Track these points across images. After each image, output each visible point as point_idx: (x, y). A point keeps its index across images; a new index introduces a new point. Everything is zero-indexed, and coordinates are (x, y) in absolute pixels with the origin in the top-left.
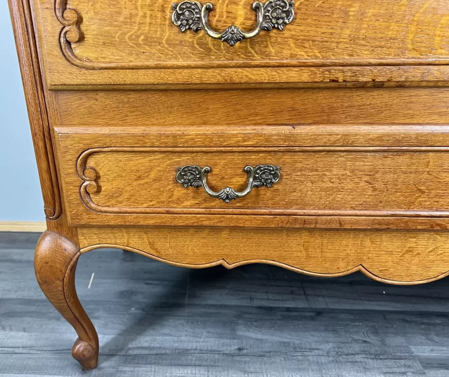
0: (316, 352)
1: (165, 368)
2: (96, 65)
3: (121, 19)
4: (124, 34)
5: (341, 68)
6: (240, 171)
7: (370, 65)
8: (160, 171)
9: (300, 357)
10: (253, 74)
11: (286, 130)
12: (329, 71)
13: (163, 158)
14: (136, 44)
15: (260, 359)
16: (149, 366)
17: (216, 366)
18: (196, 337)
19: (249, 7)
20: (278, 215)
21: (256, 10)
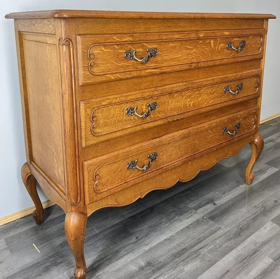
0: (163, 223)
2: (103, 134)
3: (111, 116)
4: (111, 121)
5: (170, 118)
6: (147, 158)
7: (176, 115)
8: (121, 167)
9: (159, 228)
10: (149, 125)
11: (158, 139)
12: (167, 119)
13: (123, 161)
14: (115, 123)
15: (147, 237)
17: (134, 250)
18: (116, 243)
19: (146, 105)
20: (158, 169)
21: (148, 106)
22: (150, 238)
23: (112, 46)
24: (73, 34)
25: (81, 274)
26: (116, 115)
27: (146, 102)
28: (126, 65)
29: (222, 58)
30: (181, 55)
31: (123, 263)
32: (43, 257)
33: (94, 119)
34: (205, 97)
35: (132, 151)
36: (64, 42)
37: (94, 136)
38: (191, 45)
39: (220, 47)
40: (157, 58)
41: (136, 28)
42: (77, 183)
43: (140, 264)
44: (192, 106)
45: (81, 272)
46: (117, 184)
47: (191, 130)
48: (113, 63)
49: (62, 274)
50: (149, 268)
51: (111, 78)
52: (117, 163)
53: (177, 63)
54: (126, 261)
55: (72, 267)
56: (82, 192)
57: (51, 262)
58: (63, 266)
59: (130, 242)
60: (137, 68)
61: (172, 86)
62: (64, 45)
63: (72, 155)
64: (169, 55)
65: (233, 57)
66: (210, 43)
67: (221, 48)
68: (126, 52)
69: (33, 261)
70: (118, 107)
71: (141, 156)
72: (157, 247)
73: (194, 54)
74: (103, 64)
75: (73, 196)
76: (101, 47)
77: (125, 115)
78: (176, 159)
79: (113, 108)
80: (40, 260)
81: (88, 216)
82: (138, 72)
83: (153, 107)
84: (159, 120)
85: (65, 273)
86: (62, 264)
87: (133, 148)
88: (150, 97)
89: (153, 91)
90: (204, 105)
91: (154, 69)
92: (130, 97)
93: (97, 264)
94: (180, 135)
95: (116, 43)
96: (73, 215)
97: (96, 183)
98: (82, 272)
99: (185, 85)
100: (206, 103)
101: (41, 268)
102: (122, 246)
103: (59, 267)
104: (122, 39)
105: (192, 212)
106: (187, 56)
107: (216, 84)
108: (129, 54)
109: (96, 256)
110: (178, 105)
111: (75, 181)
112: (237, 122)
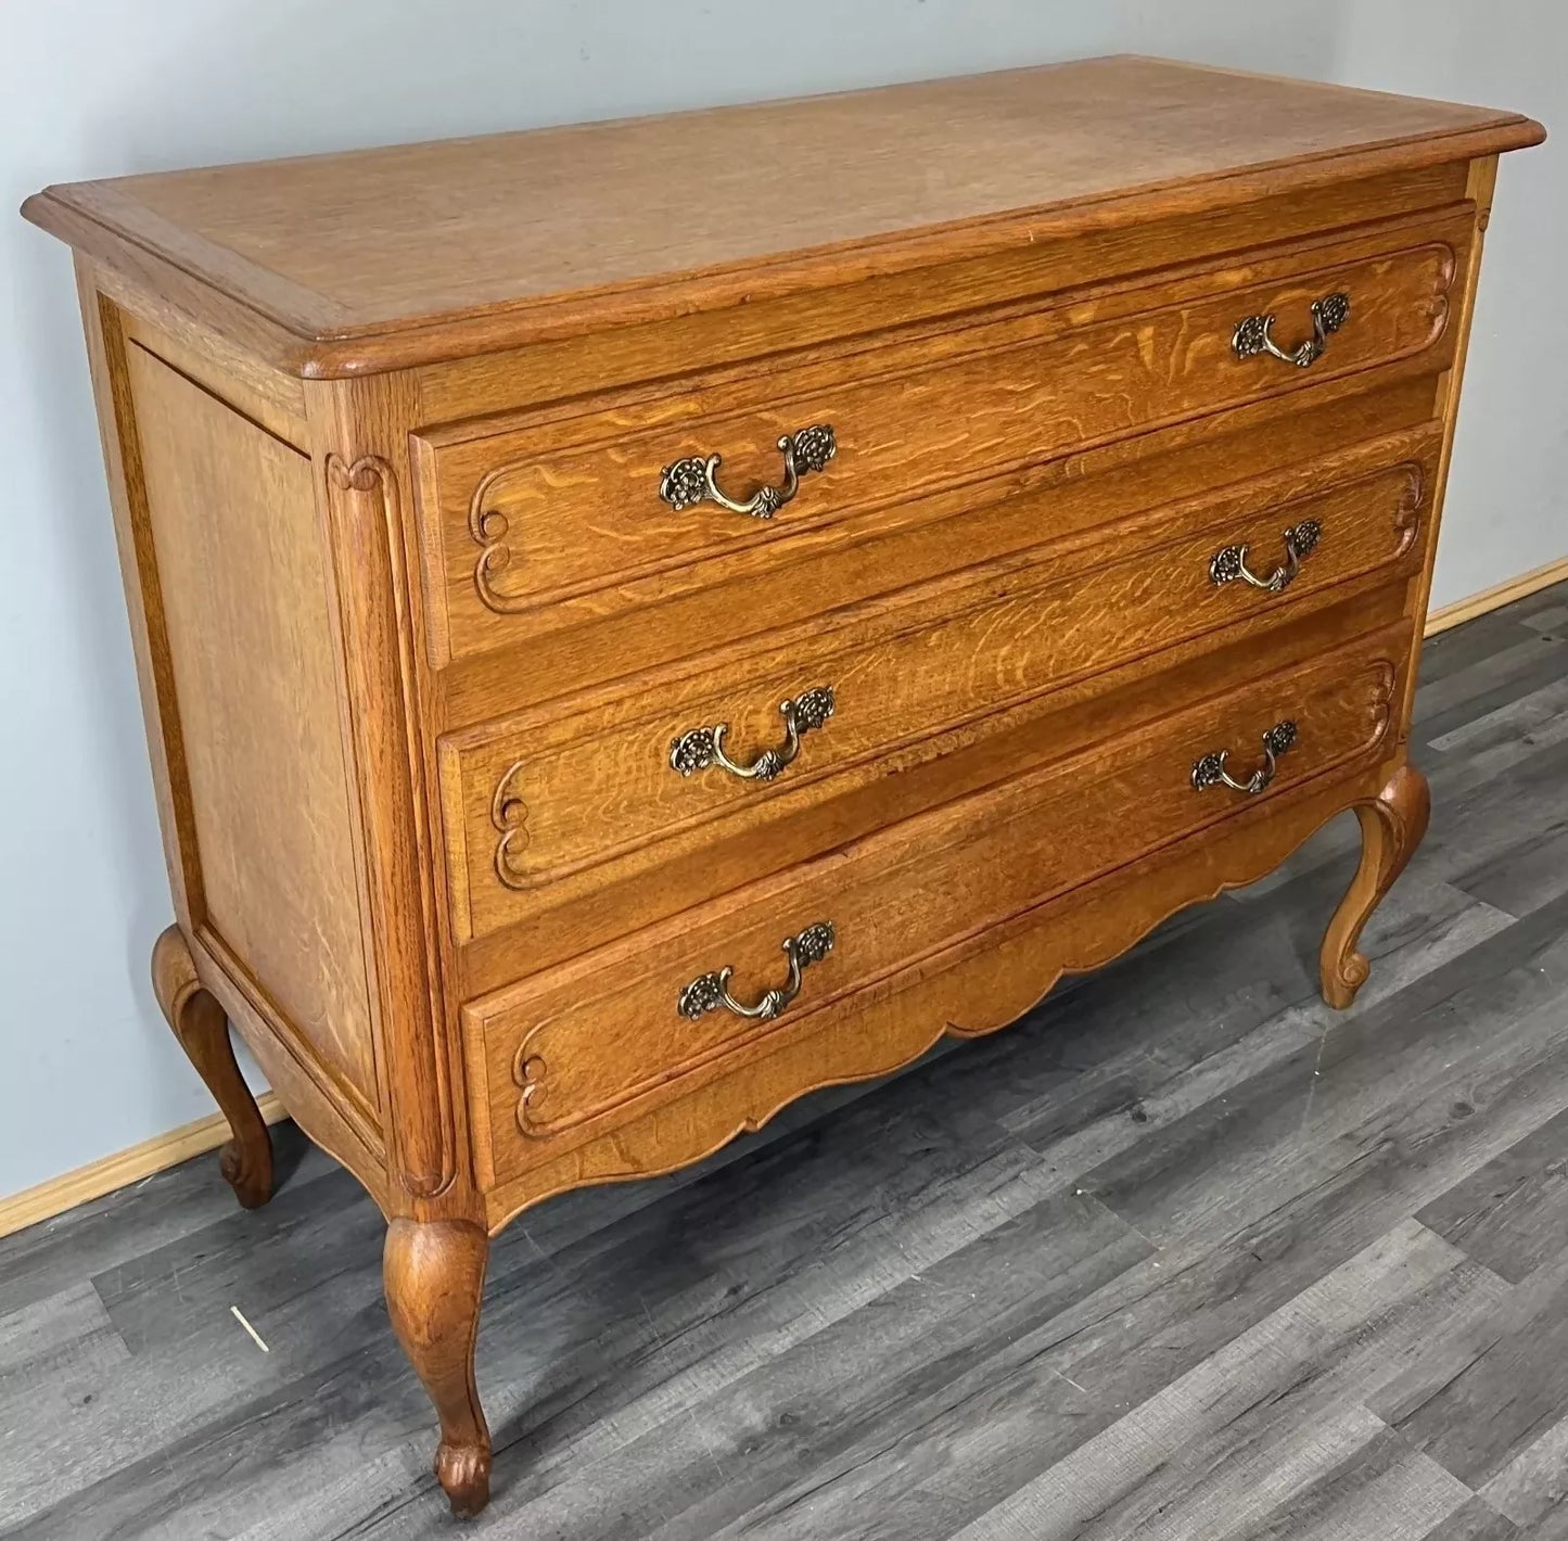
0: (866, 1217)
1: (629, 1409)
2: (554, 873)
3: (593, 787)
4: (597, 808)
5: (899, 752)
6: (778, 952)
7: (932, 735)
8: (651, 1008)
9: (847, 1243)
10: (790, 802)
11: (837, 862)
12: (886, 762)
13: (657, 984)
14: (615, 817)
15: (784, 1288)
16: (594, 1426)
17: (719, 1349)
19: (776, 712)
20: (839, 999)
21: (786, 712)
22: (800, 1292)
23: (595, 458)
24: (394, 431)
25: (465, 1474)
26: (618, 780)
27: (773, 696)
28: (667, 535)
29: (1202, 410)
30: (967, 435)
31: (663, 1414)
32: (283, 1375)
33: (513, 812)
34: (1099, 621)
35: (704, 932)
36: (352, 473)
37: (514, 889)
38: (1026, 374)
39: (1190, 355)
40: (833, 473)
41: (721, 340)
42: (435, 1099)
43: (747, 1423)
44: (1025, 676)
45: (467, 1463)
46: (630, 1086)
47: (1013, 796)
48: (602, 536)
49: (378, 1461)
50: (785, 1441)
51: (590, 611)
52: (627, 995)
53: (943, 479)
54: (679, 1405)
55: (425, 1427)
56: (461, 1133)
57: (321, 1400)
58: (380, 1422)
59: (700, 1311)
60: (728, 540)
61: (915, 600)
62: (352, 490)
63: (407, 980)
64: (898, 446)
65: (1265, 394)
66: (1136, 343)
67: (1196, 360)
68: (669, 470)
69: (238, 1396)
70: (631, 738)
71: (747, 950)
72: (829, 1341)
73: (1038, 417)
74: (550, 551)
75: (420, 1155)
76: (536, 471)
77: (667, 773)
78: (932, 941)
79: (606, 748)
80: (269, 1391)
81: (490, 1233)
82: (732, 559)
83: (808, 717)
84: (841, 771)
85: (393, 1457)
86: (375, 1411)
87: (706, 916)
88: (797, 668)
89: (813, 640)
90: (1088, 664)
91: (817, 529)
92: (687, 689)
93: (540, 1419)
94: (956, 829)
95: (613, 442)
96: (419, 1238)
97: (526, 1094)
98: (472, 1464)
99: (988, 581)
100: (1101, 652)
101: (280, 1429)
102: (662, 1331)
103: (362, 1424)
104: (647, 415)
105: (1016, 1161)
106: (999, 434)
107: (1161, 550)
108: (686, 480)
109: (535, 1378)
110: (946, 682)
111: (428, 1092)
112: (1279, 717)
